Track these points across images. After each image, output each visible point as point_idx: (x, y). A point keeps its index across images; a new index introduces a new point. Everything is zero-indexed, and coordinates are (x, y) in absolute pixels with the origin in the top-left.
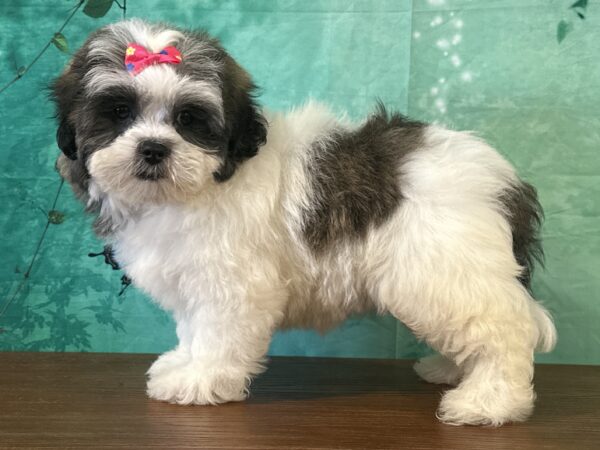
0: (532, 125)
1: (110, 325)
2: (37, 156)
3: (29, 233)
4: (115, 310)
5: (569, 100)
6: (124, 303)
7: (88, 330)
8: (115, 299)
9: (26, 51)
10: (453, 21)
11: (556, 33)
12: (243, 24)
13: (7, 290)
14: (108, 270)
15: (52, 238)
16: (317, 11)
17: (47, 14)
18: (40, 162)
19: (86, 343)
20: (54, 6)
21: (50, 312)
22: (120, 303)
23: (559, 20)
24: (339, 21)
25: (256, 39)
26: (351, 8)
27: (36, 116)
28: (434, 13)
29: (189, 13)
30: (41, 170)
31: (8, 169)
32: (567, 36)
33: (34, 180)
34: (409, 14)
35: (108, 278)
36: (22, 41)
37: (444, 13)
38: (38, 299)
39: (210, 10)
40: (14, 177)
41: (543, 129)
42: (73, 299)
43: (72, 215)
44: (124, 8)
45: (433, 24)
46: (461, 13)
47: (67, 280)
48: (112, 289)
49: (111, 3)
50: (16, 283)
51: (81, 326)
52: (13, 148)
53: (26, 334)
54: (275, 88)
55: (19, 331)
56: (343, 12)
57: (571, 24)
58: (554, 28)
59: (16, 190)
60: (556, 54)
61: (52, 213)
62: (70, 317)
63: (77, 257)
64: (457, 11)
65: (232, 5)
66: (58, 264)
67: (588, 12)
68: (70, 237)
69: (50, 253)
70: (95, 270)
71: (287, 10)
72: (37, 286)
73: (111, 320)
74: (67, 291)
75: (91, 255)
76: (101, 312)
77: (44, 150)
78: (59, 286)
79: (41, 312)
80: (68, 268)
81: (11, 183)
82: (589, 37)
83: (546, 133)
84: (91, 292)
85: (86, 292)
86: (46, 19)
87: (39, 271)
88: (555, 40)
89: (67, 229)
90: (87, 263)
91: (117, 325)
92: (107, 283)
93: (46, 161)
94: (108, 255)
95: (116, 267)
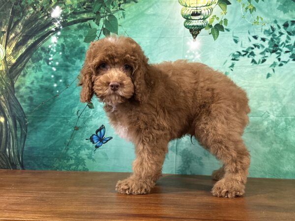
1: (92, 160)
2: (71, 111)
3: (68, 133)
4: (93, 156)
7: (85, 161)
8: (93, 152)
9: (70, 81)
13: (62, 149)
14: (91, 144)
15: (75, 134)
17: (76, 69)
18: (73, 112)
19: (85, 165)
20: (78, 67)
21: (74, 156)
22: (95, 153)
23: (226, 71)
27: (72, 99)
30: (73, 114)
31: (63, 114)
33: (71, 117)
35: (91, 146)
36: (68, 77)
38: (71, 152)
40: (65, 116)
42: (81, 152)
43: (81, 128)
47: (79, 146)
48: (92, 149)
50: (65, 147)
51: (83, 160)
52: (65, 108)
53: (67, 162)
55: (65, 161)
57: (229, 72)
59: (65, 120)
61: (75, 127)
62: (80, 157)
63: (82, 140)
66: (77, 142)
67: (234, 69)
68: (81, 134)
69: (75, 139)
70: (88, 144)
72: (71, 148)
73: (92, 158)
74: (79, 149)
75: (87, 139)
76: (89, 156)
77: (73, 109)
78: (77, 148)
79: (72, 156)
80: (80, 143)
81: (64, 118)
82: (234, 76)
84: (86, 150)
85: (85, 150)
86: (76, 71)
87: (72, 144)
89: (80, 132)
90: (85, 141)
93: (74, 112)
94: (92, 139)
95: (93, 143)
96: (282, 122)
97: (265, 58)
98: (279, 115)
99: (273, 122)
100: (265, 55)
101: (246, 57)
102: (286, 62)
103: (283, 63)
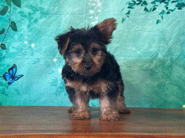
0: (115, 44)
4: (6, 91)
5: (124, 38)
6: (8, 89)
10: (96, 17)
11: (121, 21)
12: (41, 17)
16: (61, 14)
22: (7, 89)
23: (122, 18)
24: (66, 17)
25: (44, 22)
26: (69, 14)
28: (90, 16)
29: (27, 15)
32: (125, 22)
34: (84, 15)
35: (4, 83)
37: (93, 15)
39: (33, 14)
41: (117, 45)
44: (10, 13)
45: (90, 18)
46: (98, 16)
49: (7, 11)
54: (49, 34)
56: (67, 15)
57: (125, 18)
58: (121, 19)
60: (122, 26)
64: (97, 15)
65: (38, 12)
71: (53, 14)
83: (118, 46)
88: (121, 23)
91: (6, 95)
92: (4, 84)
94: (4, 77)
95: (6, 80)
96: (168, 61)
97: (155, 7)
98: (166, 55)
99: (160, 60)
100: (155, 4)
101: (140, 6)
102: (172, 11)
103: (170, 11)
